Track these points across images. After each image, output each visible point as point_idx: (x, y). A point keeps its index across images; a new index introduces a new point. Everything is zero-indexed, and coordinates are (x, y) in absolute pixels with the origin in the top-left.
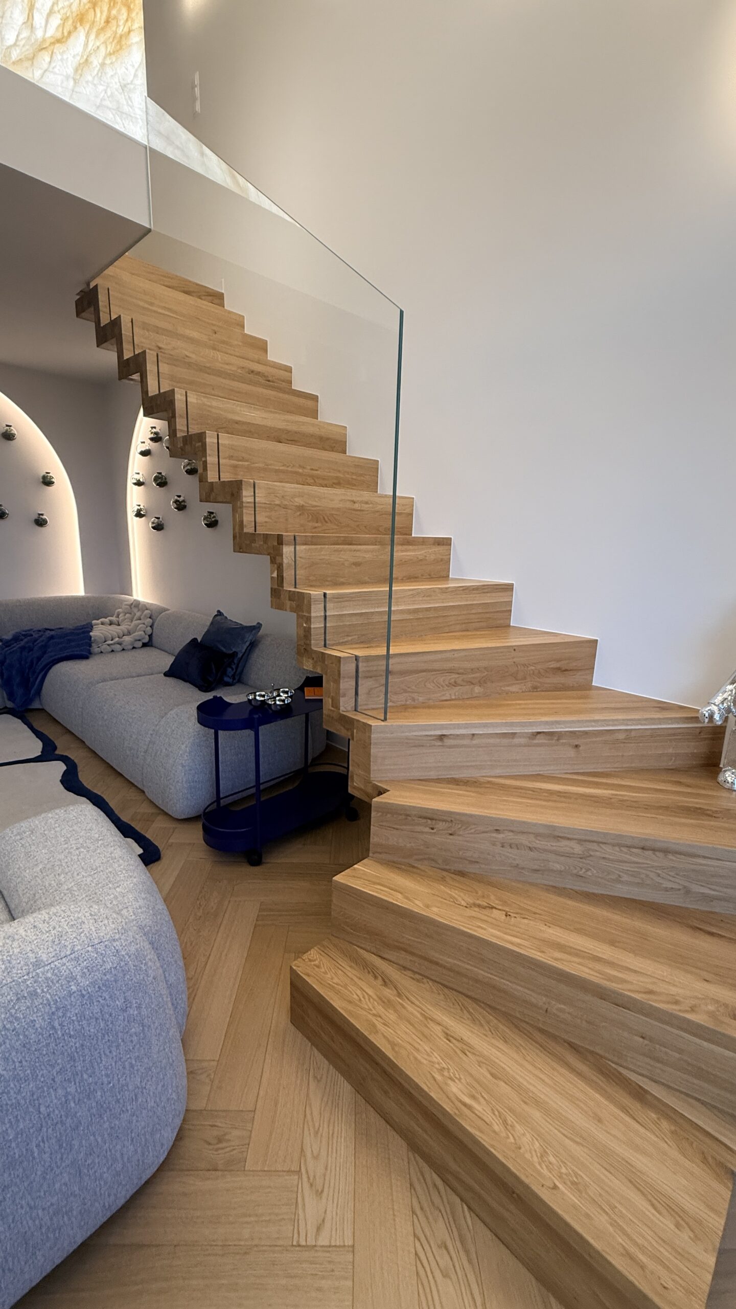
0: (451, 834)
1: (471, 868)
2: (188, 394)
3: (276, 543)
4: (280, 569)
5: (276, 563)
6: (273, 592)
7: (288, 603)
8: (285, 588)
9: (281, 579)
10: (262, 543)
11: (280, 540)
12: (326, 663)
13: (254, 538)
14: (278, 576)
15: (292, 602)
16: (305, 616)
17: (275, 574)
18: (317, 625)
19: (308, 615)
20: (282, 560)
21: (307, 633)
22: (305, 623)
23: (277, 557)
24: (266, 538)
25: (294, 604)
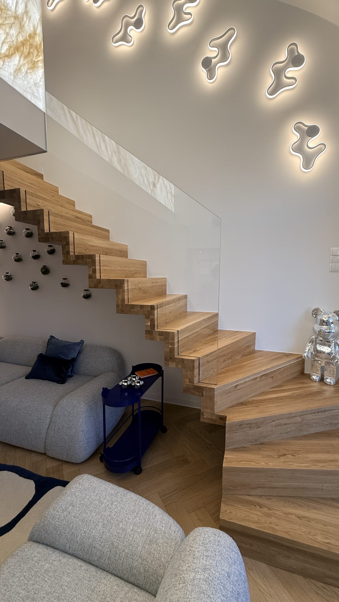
0: (257, 428)
1: (266, 440)
2: (75, 234)
3: (149, 309)
4: (152, 321)
5: (149, 319)
6: (147, 332)
7: (158, 337)
8: (156, 330)
9: (153, 326)
10: (139, 309)
11: (152, 308)
12: (185, 363)
13: (133, 306)
14: (151, 324)
15: (161, 336)
16: (170, 342)
17: (149, 324)
18: (176, 346)
19: (172, 342)
20: (154, 317)
21: (172, 350)
22: (171, 346)
23: (150, 316)
24: (142, 307)
25: (162, 337)
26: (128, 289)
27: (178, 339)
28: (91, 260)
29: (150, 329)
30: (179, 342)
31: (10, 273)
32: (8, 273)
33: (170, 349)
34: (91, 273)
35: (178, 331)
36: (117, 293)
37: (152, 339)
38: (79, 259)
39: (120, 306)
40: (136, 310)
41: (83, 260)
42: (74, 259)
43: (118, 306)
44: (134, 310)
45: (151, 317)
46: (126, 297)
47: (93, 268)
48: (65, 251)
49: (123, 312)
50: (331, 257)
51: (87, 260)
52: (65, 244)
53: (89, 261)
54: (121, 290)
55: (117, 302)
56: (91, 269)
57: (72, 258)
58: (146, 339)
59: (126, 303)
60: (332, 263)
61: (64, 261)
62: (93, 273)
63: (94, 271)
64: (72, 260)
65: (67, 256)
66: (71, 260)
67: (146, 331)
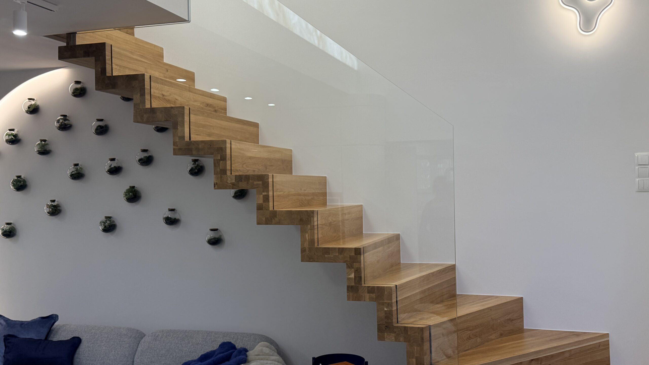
2: (232, 143)
3: (353, 254)
4: (358, 271)
5: (353, 268)
6: (350, 289)
7: (367, 295)
8: (363, 285)
9: (359, 279)
10: (337, 254)
11: (358, 251)
12: (409, 333)
13: (327, 251)
14: (355, 277)
15: (372, 294)
16: (386, 303)
17: (352, 276)
18: (394, 308)
19: (389, 302)
20: (361, 265)
21: (389, 315)
22: (386, 308)
23: (354, 264)
24: (342, 250)
25: (374, 295)
26: (318, 225)
27: (397, 298)
28: (261, 182)
29: (353, 284)
30: (398, 303)
31: (56, 200)
32: (54, 201)
33: (386, 313)
34: (261, 201)
35: (396, 286)
36: (303, 231)
37: (358, 298)
38: (241, 181)
39: (307, 250)
40: (332, 256)
41: (248, 183)
42: (234, 181)
43: (303, 250)
44: (329, 256)
45: (356, 265)
46: (316, 237)
47: (263, 194)
48: (219, 170)
49: (312, 260)
50: (637, 167)
51: (255, 183)
52: (219, 158)
53: (257, 184)
54: (309, 226)
55: (302, 244)
56: (261, 196)
57: (229, 179)
58: (348, 299)
59: (316, 245)
60: (639, 177)
61: (217, 184)
62: (264, 201)
63: (266, 198)
64: (230, 183)
65: (221, 177)
66: (228, 183)
67: (348, 287)
